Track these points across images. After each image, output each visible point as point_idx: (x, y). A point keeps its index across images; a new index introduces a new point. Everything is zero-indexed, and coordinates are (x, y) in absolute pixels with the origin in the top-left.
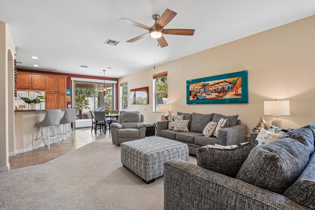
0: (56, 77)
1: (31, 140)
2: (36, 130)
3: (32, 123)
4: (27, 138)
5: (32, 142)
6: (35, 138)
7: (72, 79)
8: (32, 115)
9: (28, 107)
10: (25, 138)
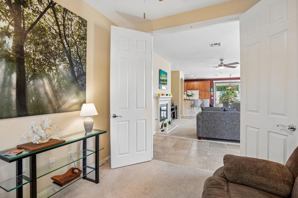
0: (204, 82)
1: (189, 112)
2: (191, 108)
3: (189, 105)
4: (188, 111)
5: (190, 113)
6: (190, 111)
7: (214, 81)
8: (189, 102)
9: (188, 98)
10: (187, 110)
